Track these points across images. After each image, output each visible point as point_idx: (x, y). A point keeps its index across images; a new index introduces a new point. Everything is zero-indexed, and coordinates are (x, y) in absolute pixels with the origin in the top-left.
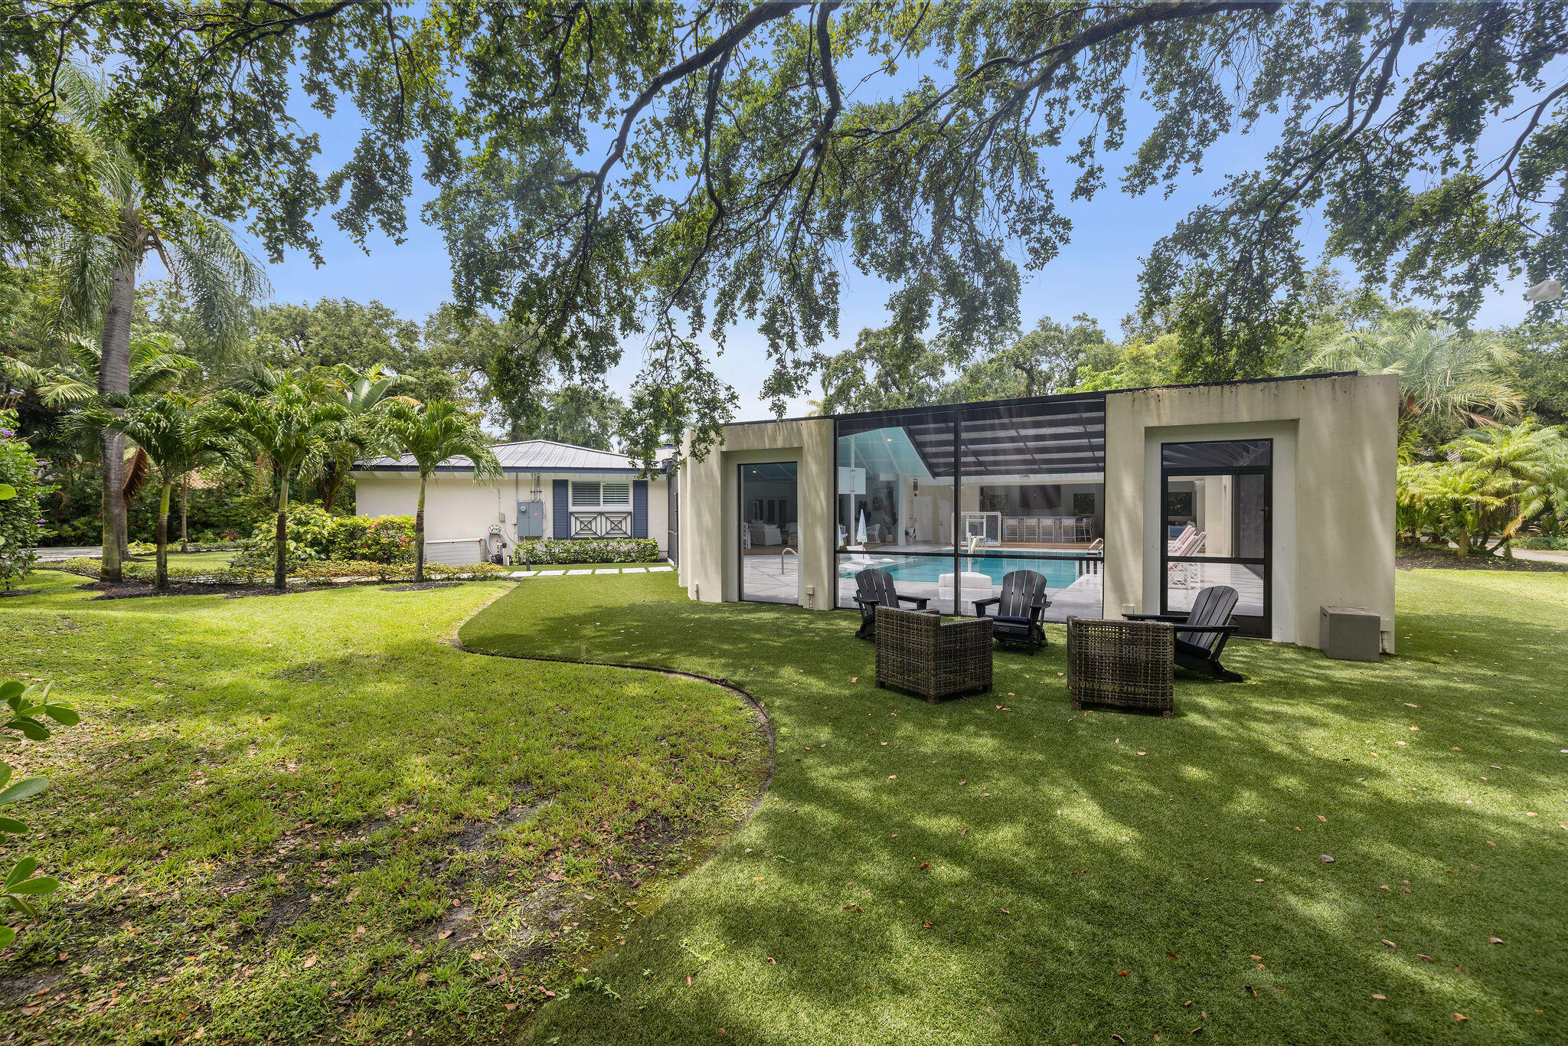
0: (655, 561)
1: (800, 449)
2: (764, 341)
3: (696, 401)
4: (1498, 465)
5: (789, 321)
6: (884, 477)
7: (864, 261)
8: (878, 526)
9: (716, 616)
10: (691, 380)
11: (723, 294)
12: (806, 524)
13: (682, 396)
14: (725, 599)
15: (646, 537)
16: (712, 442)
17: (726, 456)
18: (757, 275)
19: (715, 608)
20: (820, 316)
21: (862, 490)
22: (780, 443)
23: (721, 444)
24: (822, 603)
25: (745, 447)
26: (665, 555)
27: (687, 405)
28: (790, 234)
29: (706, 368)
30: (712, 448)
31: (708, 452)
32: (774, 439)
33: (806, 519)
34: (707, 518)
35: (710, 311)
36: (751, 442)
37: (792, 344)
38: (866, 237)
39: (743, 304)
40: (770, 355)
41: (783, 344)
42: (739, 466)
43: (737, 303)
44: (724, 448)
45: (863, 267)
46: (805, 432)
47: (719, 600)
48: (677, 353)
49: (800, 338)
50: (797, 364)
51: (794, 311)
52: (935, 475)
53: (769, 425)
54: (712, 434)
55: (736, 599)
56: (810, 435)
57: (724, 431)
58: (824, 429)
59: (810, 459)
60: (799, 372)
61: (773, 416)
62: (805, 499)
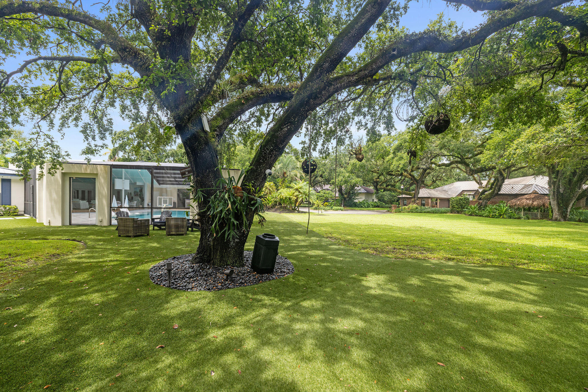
0: (16, 215)
1: (97, 174)
2: (82, 136)
3: (50, 154)
4: (297, 190)
5: (93, 131)
6: (139, 183)
7: (123, 116)
8: (135, 202)
9: (60, 229)
10: (48, 147)
11: (63, 117)
12: (99, 198)
13: (43, 152)
14: (63, 225)
15: (10, 205)
16: (58, 169)
17: (64, 175)
18: (79, 113)
19: (60, 227)
20: (106, 130)
21: (128, 188)
22: (88, 171)
23: (62, 170)
24: (105, 223)
25: (73, 172)
26: (23, 213)
27: (45, 155)
28: (93, 104)
29: (55, 143)
30: (57, 171)
31: (56, 172)
32: (86, 169)
33: (99, 197)
34: (54, 196)
35: (57, 122)
36: (75, 169)
37: (94, 138)
38: (124, 108)
39: (72, 121)
40: (84, 141)
41: (90, 139)
42: (70, 178)
43: (70, 121)
44: (63, 171)
45: (123, 118)
46: (99, 169)
47: (61, 225)
48: (43, 137)
49: (97, 138)
50: (96, 146)
51: (95, 127)
52: (160, 184)
53: (84, 165)
54: (58, 166)
55: (68, 224)
56: (101, 170)
57: (64, 165)
58: (106, 168)
59: (101, 177)
60: (97, 148)
61: (86, 162)
62: (99, 190)
